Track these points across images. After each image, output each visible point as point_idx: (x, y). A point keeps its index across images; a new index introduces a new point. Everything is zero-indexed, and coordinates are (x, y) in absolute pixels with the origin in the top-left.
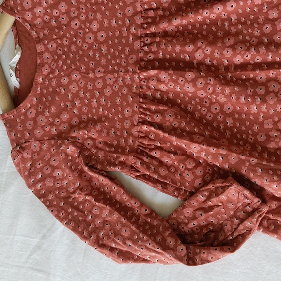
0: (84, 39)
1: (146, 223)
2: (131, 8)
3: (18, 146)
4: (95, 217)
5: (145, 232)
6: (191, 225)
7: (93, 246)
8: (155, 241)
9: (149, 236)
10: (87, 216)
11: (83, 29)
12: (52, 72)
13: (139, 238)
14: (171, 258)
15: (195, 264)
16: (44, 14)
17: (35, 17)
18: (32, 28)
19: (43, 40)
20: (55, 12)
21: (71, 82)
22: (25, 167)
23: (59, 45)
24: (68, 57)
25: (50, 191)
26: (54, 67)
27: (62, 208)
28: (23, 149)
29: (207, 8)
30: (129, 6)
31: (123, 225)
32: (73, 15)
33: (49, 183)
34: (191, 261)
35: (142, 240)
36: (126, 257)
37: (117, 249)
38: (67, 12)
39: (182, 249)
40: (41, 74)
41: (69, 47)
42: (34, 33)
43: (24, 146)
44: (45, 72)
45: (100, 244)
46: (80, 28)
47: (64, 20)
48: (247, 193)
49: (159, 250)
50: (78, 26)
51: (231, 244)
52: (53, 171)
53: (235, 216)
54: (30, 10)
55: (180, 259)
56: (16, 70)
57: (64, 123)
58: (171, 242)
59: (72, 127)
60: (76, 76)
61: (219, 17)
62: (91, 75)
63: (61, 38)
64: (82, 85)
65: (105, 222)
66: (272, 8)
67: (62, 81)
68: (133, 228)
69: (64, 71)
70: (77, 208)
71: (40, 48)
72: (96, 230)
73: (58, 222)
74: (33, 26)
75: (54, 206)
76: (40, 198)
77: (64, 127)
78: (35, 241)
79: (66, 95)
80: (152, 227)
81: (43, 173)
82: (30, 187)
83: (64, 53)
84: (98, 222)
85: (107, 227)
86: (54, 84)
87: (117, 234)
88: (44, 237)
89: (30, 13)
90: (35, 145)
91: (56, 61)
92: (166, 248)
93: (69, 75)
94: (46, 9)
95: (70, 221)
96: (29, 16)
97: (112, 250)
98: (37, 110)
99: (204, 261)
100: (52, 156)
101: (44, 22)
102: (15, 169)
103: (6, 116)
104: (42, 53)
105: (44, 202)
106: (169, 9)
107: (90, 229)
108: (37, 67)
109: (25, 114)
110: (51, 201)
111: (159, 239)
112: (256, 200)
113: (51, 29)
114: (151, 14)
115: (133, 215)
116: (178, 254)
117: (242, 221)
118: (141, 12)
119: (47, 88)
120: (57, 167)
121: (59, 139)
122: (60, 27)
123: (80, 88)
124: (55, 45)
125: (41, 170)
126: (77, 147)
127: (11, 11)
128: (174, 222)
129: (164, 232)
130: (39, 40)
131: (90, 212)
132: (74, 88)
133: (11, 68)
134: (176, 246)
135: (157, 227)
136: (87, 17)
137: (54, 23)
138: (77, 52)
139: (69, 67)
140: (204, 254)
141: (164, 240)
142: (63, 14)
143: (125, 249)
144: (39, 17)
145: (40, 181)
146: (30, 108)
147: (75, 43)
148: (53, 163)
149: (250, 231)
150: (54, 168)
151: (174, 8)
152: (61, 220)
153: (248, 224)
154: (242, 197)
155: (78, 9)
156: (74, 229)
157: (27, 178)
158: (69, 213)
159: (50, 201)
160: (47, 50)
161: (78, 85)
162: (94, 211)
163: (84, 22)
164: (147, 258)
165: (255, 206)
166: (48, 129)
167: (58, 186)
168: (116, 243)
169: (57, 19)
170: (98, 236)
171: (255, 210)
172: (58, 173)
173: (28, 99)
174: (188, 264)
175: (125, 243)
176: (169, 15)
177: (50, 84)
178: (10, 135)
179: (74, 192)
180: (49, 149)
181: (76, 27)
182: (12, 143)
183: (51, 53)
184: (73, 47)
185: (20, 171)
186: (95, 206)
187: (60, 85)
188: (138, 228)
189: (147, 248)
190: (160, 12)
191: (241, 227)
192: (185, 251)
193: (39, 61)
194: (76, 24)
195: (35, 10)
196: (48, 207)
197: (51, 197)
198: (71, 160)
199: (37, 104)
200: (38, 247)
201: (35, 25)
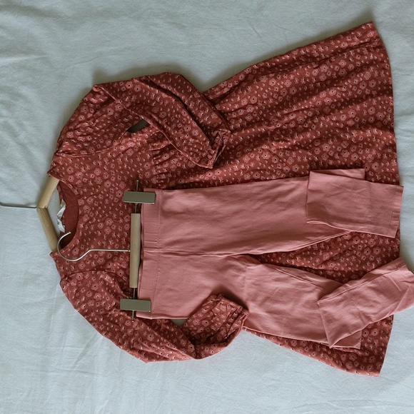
0: (114, 195)
1: (166, 330)
2: (148, 173)
3: (66, 277)
4: (127, 328)
5: (165, 337)
6: (199, 331)
7: (126, 350)
8: (172, 342)
9: (168, 339)
10: (121, 328)
11: (114, 188)
12: (91, 219)
13: (160, 341)
14: (184, 354)
15: (201, 358)
16: (83, 177)
17: (76, 179)
18: (74, 188)
19: (83, 196)
20: (92, 176)
21: (105, 226)
22: (72, 293)
23: (95, 200)
24: (103, 208)
25: (91, 310)
26: (92, 216)
27: (102, 323)
28: (71, 279)
29: (202, 174)
30: (147, 171)
31: (148, 332)
32: (105, 177)
33: (91, 304)
34: (198, 356)
35: (163, 342)
36: (151, 357)
37: (143, 351)
38: (101, 176)
39: (191, 347)
40: (83, 221)
41: (103, 201)
42: (76, 191)
43: (71, 276)
44: (85, 220)
45: (131, 348)
46: (112, 187)
47: (99, 181)
48: (232, 304)
49: (175, 349)
50: (109, 185)
51: (225, 342)
52: (94, 295)
53: (227, 322)
54: (72, 174)
55: (190, 354)
56: (62, 219)
57: (101, 257)
58: (183, 343)
59: (107, 261)
60: (109, 222)
61: (211, 179)
62: (121, 221)
63: (97, 195)
64: (114, 228)
65: (135, 331)
66: (246, 173)
67: (98, 226)
68: (156, 334)
69: (100, 218)
70: (113, 322)
71: (81, 202)
72: (128, 337)
73: (99, 333)
74: (75, 186)
75: (95, 321)
76: (84, 316)
77: (101, 261)
78: (81, 350)
79: (102, 236)
80: (170, 332)
81: (86, 296)
82: (76, 307)
83: (100, 205)
84: (130, 332)
85: (137, 335)
86: (92, 228)
87: (144, 339)
88: (88, 346)
89: (72, 177)
90: (79, 276)
91: (94, 212)
92: (180, 347)
93: (104, 222)
94: (84, 174)
95: (108, 332)
96: (71, 179)
97: (140, 352)
98: (80, 249)
99: (207, 355)
100: (93, 283)
101: (84, 183)
102: (64, 295)
103: (56, 254)
104: (83, 206)
105: (88, 319)
106: (176, 173)
107: (123, 337)
108: (79, 217)
109: (71, 252)
110: (93, 318)
111: (175, 341)
112: (239, 307)
113: (89, 188)
114: (163, 176)
115: (156, 324)
116: (189, 351)
117: (232, 324)
118: (156, 175)
119: (87, 232)
120: (97, 292)
121: (97, 270)
122: (96, 186)
123: (113, 231)
124: (92, 200)
125: (85, 294)
126: (112, 277)
127: (57, 176)
128: (187, 330)
129: (179, 336)
130: (80, 197)
131: (124, 324)
132: (108, 231)
133: (59, 218)
134: (187, 345)
135: (174, 333)
136: (116, 179)
137: (91, 183)
138: (110, 204)
139: (104, 215)
140: (207, 351)
141: (179, 341)
142: (98, 176)
143: (150, 351)
144: (79, 179)
145: (84, 302)
146: (74, 247)
147: (108, 198)
148: (93, 288)
149: (237, 330)
150: (94, 292)
151: (179, 172)
152: (101, 332)
153: (236, 325)
154: (229, 308)
155: (109, 173)
156: (111, 338)
157: (73, 301)
158: (107, 326)
159: (91, 317)
160: (86, 203)
161: (111, 228)
162: (126, 324)
163: (114, 183)
164: (167, 356)
165: (239, 312)
166: (89, 263)
167: (98, 306)
168: (143, 346)
169: (93, 180)
170: (130, 343)
171: (240, 314)
172: (98, 296)
173: (73, 241)
174: (196, 358)
175: (150, 346)
176: (176, 178)
177: (89, 229)
178: (58, 269)
179: (111, 310)
180: (90, 278)
181: (108, 186)
182: (61, 275)
183: (89, 205)
184: (107, 201)
185: (68, 296)
186: (128, 319)
187: (96, 229)
188: (160, 333)
189: (166, 347)
190: (170, 175)
191: (232, 328)
192: (193, 349)
193: (80, 212)
194: (108, 184)
195: (76, 174)
196: (91, 322)
197: (92, 314)
198: (108, 286)
199: (80, 244)
200: (83, 354)
201: (76, 186)
